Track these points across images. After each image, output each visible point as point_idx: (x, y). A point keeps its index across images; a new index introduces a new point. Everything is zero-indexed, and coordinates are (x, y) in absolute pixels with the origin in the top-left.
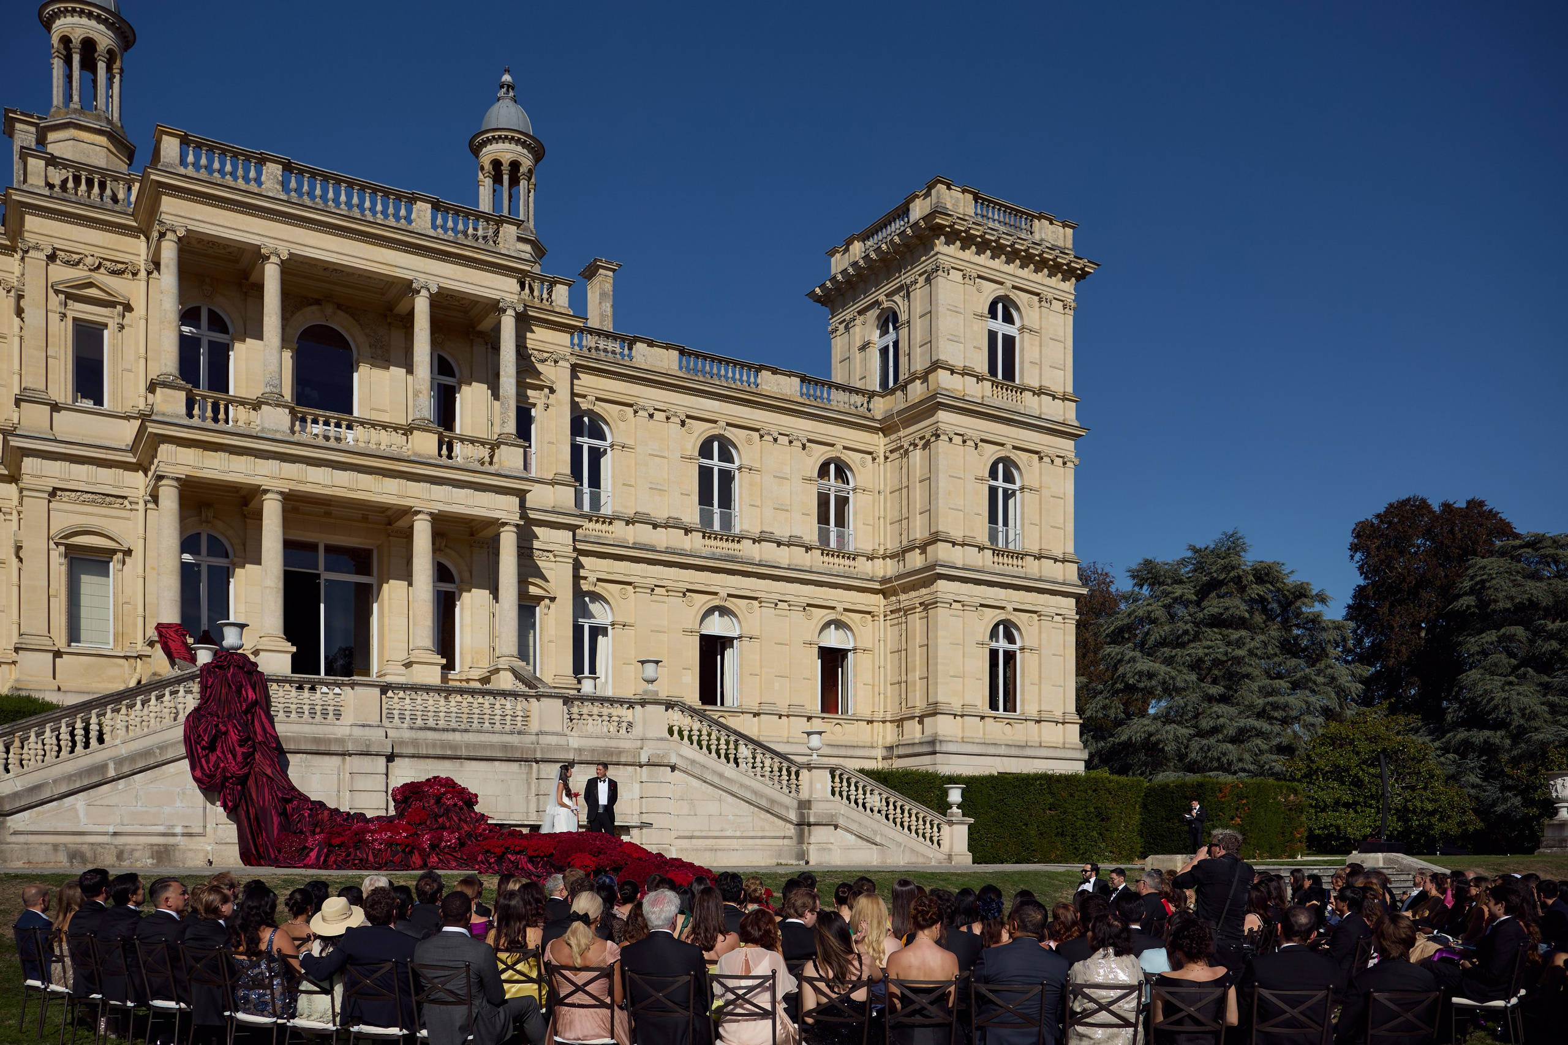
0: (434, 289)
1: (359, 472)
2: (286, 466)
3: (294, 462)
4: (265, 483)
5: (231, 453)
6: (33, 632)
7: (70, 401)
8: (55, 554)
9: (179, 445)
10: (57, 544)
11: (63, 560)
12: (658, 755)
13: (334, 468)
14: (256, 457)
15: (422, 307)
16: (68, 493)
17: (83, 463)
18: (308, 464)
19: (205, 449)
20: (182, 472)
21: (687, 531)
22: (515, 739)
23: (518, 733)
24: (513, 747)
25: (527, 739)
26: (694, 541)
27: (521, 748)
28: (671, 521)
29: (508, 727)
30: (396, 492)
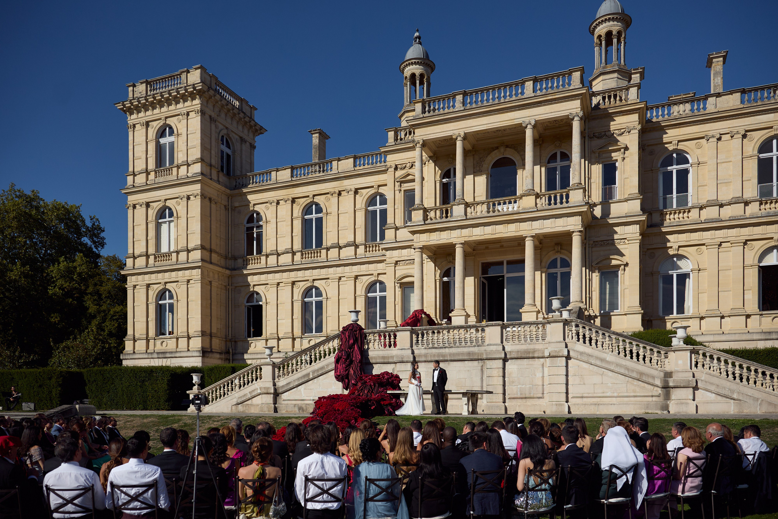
0: (533, 123)
1: (496, 225)
2: (463, 230)
3: (467, 228)
4: (454, 241)
5: (441, 231)
7: (402, 225)
8: (397, 287)
9: (420, 233)
10: (398, 283)
11: (399, 289)
12: (556, 351)
13: (484, 226)
14: (451, 230)
15: (529, 134)
16: (401, 262)
17: (406, 249)
18: (473, 227)
19: (430, 232)
20: (421, 245)
21: (747, 203)
22: (476, 349)
23: (478, 346)
24: (473, 353)
25: (482, 349)
26: (754, 208)
27: (478, 353)
28: (734, 200)
29: (474, 344)
30: (514, 230)
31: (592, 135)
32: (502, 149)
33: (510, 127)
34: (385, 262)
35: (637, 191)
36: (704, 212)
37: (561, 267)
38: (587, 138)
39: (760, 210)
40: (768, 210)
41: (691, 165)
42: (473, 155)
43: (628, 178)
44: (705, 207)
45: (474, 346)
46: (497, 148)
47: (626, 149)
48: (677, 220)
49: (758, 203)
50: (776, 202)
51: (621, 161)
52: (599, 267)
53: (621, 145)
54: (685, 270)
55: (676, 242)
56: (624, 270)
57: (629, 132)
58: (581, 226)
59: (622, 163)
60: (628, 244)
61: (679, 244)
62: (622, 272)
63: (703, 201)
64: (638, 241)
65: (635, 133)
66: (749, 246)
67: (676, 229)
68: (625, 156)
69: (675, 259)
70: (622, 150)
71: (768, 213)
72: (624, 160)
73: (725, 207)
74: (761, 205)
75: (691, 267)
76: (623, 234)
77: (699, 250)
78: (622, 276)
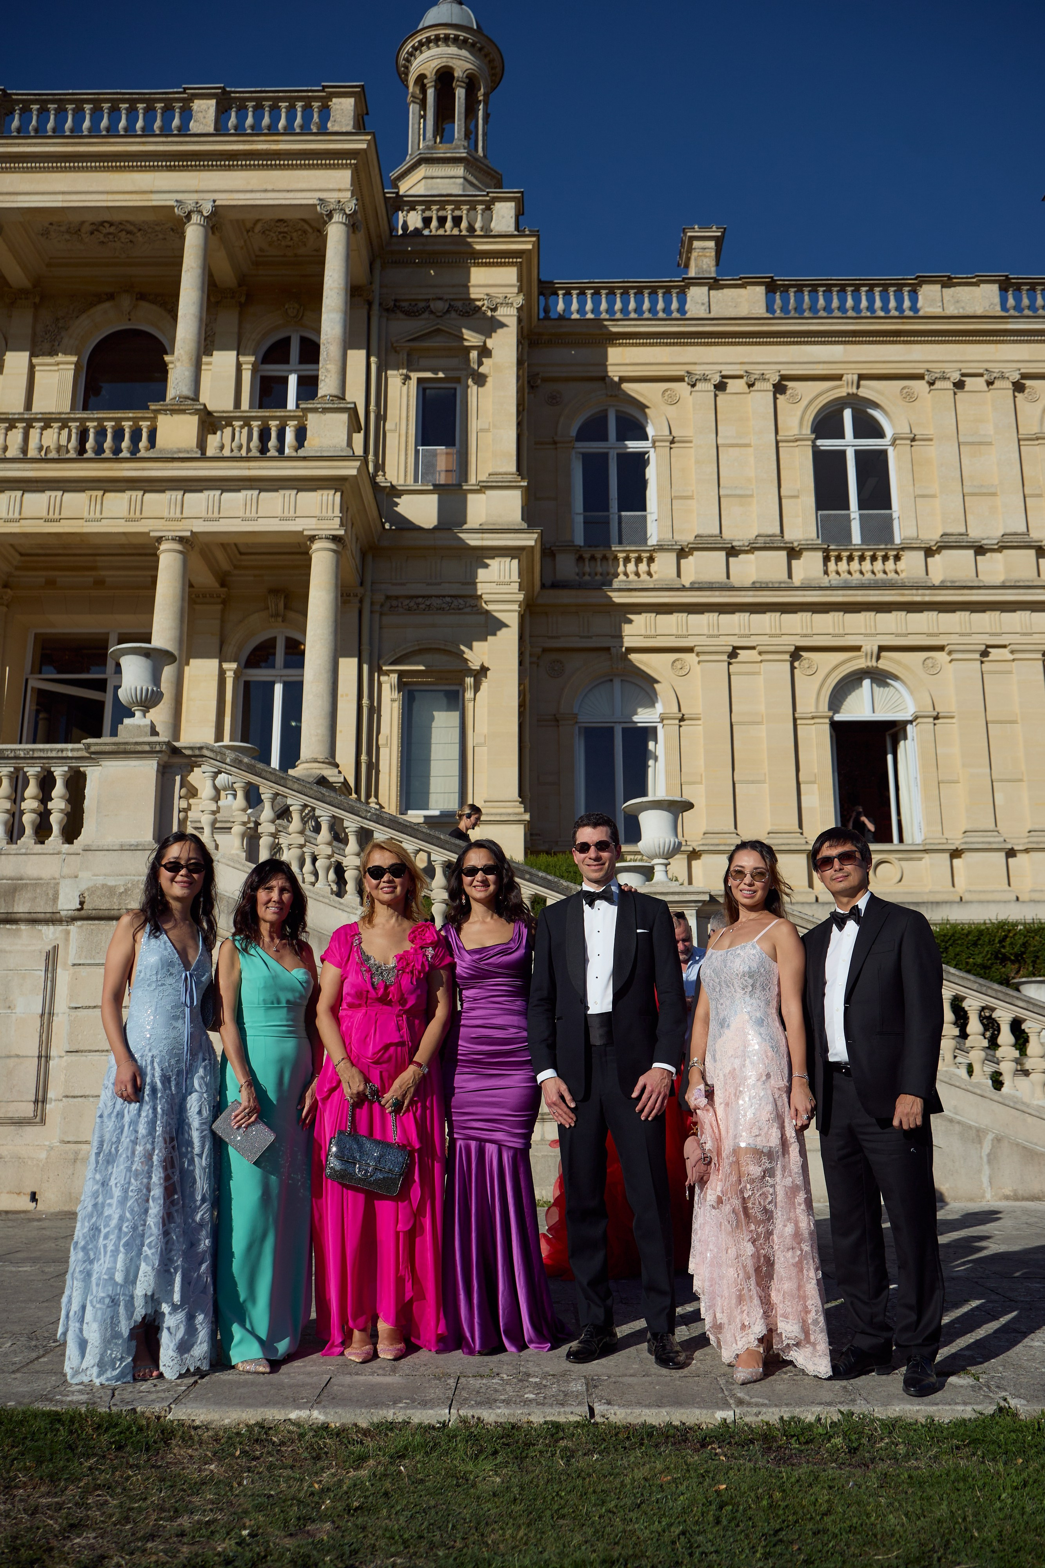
1: (65, 491)
13: (24, 492)
15: (191, 241)
21: (793, 553)
26: (808, 566)
28: (761, 541)
30: (125, 514)
31: (392, 304)
32: (126, 302)
35: (511, 466)
36: (689, 561)
38: (376, 307)
39: (826, 573)
40: (845, 576)
41: (654, 442)
42: (36, 307)
43: (487, 430)
44: (693, 552)
46: (111, 297)
47: (485, 352)
48: (622, 577)
49: (819, 555)
50: (862, 558)
51: (470, 382)
52: (401, 674)
53: (471, 338)
54: (643, 717)
55: (620, 637)
56: (477, 688)
57: (494, 310)
58: (337, 521)
59: (473, 389)
60: (487, 612)
61: (628, 642)
62: (469, 695)
63: (686, 537)
64: (516, 607)
65: (508, 315)
66: (805, 663)
67: (618, 598)
68: (482, 370)
69: (617, 684)
70: (474, 354)
71: (846, 581)
72: (481, 380)
73: (742, 557)
74: (826, 559)
75: (659, 708)
76: (472, 583)
77: (678, 665)
78: (469, 706)
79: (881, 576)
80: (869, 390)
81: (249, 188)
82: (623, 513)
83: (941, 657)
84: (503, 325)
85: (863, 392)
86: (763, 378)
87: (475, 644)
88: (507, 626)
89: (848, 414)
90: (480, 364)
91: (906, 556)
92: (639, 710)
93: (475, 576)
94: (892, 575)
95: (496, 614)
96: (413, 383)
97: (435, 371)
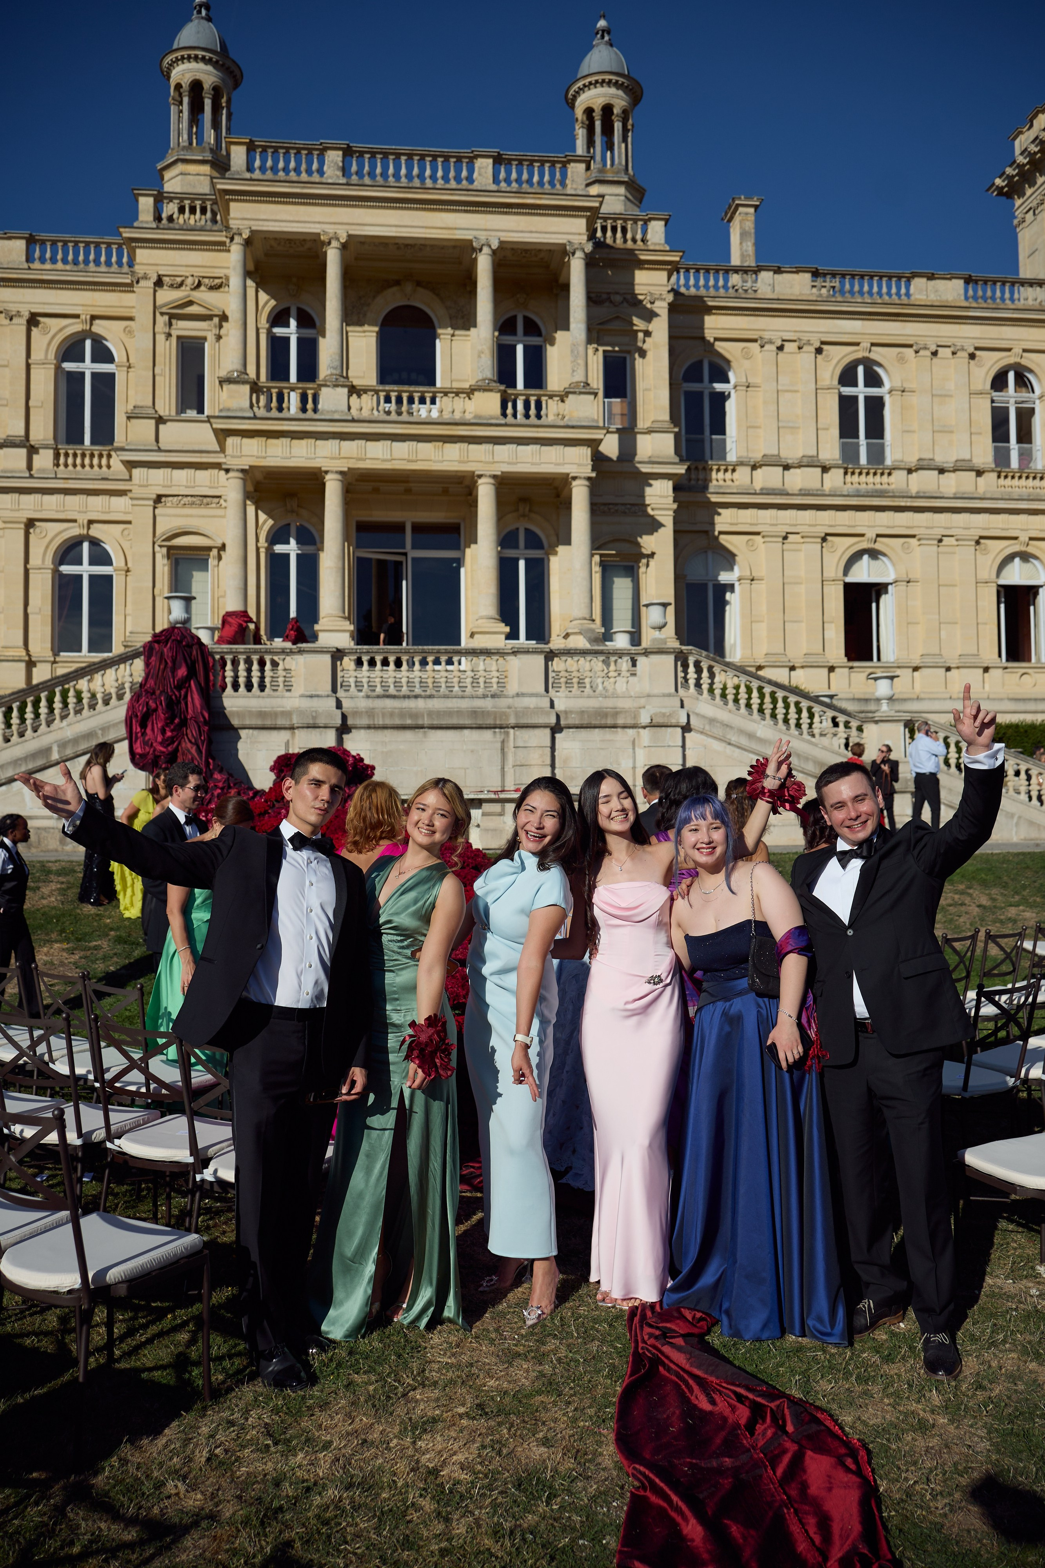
0: (495, 245)
1: (417, 442)
2: (346, 445)
3: (354, 440)
4: (325, 464)
5: (292, 438)
6: (139, 630)
7: (174, 413)
8: (158, 556)
9: (244, 437)
10: (161, 546)
11: (165, 561)
12: (664, 715)
13: (392, 441)
14: (315, 439)
15: (484, 266)
16: (170, 499)
18: (366, 440)
19: (268, 438)
20: (246, 463)
21: (825, 469)
22: (488, 704)
23: (493, 696)
24: (484, 713)
25: (502, 703)
26: (834, 479)
27: (495, 713)
28: (805, 460)
29: (481, 691)
30: (457, 458)
32: (406, 287)
33: (445, 243)
34: (130, 495)
35: (666, 417)
36: (758, 473)
37: (526, 547)
39: (846, 482)
40: (857, 485)
41: (734, 385)
43: (649, 390)
44: (761, 466)
45: (485, 696)
46: (396, 283)
47: (647, 333)
48: (714, 482)
49: (842, 471)
50: (868, 474)
51: (637, 355)
52: (601, 555)
53: (639, 324)
54: (724, 577)
55: (713, 524)
56: (648, 565)
57: (652, 303)
58: (590, 467)
59: (639, 361)
60: (652, 517)
61: (718, 528)
62: (642, 570)
63: (757, 456)
64: (671, 513)
65: (662, 308)
66: (829, 544)
67: (714, 499)
68: (645, 347)
69: (710, 554)
70: (641, 335)
71: (858, 490)
72: (643, 354)
73: (792, 470)
74: (846, 473)
75: (737, 572)
76: (642, 496)
77: (750, 543)
78: (642, 577)
79: (878, 487)
80: (877, 354)
81: (520, 229)
82: (714, 437)
83: (913, 541)
84: (657, 315)
85: (873, 356)
86: (809, 343)
87: (644, 537)
88: (663, 525)
89: (861, 370)
90: (644, 342)
91: (895, 473)
92: (722, 573)
93: (643, 491)
94: (885, 487)
95: (658, 518)
96: (600, 354)
97: (613, 345)
